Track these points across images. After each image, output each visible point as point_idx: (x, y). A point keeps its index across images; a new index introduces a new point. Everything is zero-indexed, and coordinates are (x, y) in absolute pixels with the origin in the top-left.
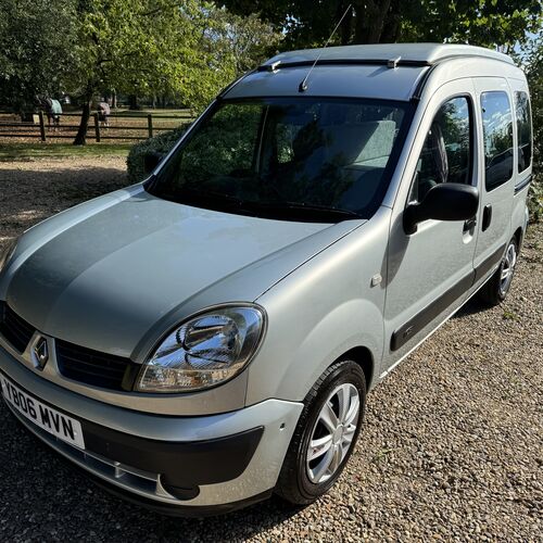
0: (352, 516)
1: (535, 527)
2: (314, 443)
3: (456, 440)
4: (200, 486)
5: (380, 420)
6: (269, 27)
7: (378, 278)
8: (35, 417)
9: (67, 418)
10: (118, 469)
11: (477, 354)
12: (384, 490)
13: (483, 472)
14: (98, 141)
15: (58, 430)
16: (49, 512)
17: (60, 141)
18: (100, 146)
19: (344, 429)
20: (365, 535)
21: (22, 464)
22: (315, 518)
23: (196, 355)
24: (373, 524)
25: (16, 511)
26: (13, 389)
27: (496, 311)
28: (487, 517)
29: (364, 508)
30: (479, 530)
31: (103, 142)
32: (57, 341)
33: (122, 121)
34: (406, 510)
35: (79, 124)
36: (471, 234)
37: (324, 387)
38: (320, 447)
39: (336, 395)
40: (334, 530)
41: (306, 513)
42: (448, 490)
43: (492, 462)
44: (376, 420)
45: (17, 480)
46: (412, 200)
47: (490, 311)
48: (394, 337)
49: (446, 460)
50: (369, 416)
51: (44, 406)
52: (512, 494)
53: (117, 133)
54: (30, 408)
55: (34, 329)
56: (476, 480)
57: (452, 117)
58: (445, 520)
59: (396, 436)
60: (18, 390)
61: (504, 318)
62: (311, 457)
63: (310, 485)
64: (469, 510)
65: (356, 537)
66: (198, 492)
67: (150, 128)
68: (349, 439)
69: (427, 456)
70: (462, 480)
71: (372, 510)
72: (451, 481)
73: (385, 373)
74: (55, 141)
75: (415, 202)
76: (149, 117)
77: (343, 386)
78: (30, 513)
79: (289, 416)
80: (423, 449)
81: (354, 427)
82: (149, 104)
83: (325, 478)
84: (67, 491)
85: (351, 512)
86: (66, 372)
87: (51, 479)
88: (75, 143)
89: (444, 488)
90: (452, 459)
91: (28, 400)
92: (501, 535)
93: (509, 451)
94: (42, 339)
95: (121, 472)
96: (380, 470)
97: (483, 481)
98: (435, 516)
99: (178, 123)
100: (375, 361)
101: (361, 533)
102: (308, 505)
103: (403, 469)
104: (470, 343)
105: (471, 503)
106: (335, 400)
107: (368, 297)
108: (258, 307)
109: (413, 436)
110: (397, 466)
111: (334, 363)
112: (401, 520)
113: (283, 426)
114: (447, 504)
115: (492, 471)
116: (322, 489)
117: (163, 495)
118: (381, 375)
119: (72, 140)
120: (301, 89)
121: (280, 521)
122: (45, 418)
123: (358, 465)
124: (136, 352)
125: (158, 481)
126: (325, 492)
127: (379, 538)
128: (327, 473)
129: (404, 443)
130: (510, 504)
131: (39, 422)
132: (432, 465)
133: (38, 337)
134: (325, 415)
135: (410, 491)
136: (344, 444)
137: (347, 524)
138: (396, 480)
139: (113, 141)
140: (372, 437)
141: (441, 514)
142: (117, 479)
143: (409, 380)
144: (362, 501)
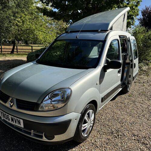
0: (93, 145)
1: (140, 145)
2: (83, 125)
3: (119, 126)
4: (55, 136)
5: (99, 121)
6: (65, 23)
7: (98, 82)
8: (9, 120)
9: (19, 119)
10: (32, 133)
11: (123, 105)
12: (101, 138)
13: (126, 133)
14: (17, 53)
15: (16, 123)
16: (12, 147)
17: (6, 53)
18: (18, 54)
19: (90, 122)
20: (97, 150)
21: (3, 135)
22: (84, 146)
23: (53, 101)
24: (99, 147)
25: (3, 147)
26: (3, 113)
27: (127, 94)
28: (128, 144)
29: (96, 143)
30: (126, 147)
31: (19, 53)
32: (16, 99)
33: (24, 47)
34: (107, 143)
35: (12, 48)
36: (120, 73)
37: (86, 110)
38: (85, 126)
39: (88, 113)
40: (89, 149)
41: (81, 145)
42: (117, 138)
43: (128, 130)
44: (98, 122)
45: (2, 140)
46: (105, 64)
47: (125, 94)
48: (102, 99)
49: (116, 131)
50: (96, 121)
51: (12, 117)
52: (133, 138)
53: (22, 51)
54: (8, 118)
55: (9, 97)
56: (124, 135)
57: (113, 46)
58: (117, 145)
59: (103, 125)
60: (5, 113)
61: (129, 96)
62: (83, 129)
63: (82, 137)
64: (123, 142)
65: (95, 150)
66: (54, 137)
67: (32, 49)
68: (92, 125)
69: (112, 130)
70: (121, 135)
71: (98, 144)
72: (118, 135)
73: (100, 109)
74: (5, 53)
75: (106, 64)
76: (32, 46)
77: (90, 110)
78: (7, 148)
79: (77, 117)
80: (110, 128)
81: (93, 122)
82: (31, 43)
83: (86, 135)
84: (16, 142)
85: (93, 144)
86: (19, 107)
87: (12, 139)
88: (11, 53)
89: (116, 137)
90: (118, 130)
91: (8, 115)
92: (131, 148)
93: (132, 128)
94: (12, 99)
95: (33, 133)
96: (100, 134)
97: (126, 135)
98: (115, 144)
99: (39, 48)
100: (98, 105)
101: (96, 149)
102: (82, 143)
103: (105, 133)
104: (121, 102)
105: (123, 140)
106: (88, 114)
107: (95, 87)
108: (69, 89)
109: (108, 125)
110: (104, 133)
111: (88, 104)
112: (106, 146)
113: (76, 119)
114: (117, 141)
115: (128, 133)
116: (85, 139)
117: (44, 139)
118: (99, 109)
119: (10, 53)
120: (77, 38)
121: (74, 147)
122: (12, 120)
123: (94, 133)
124: (38, 101)
125: (44, 135)
126: (86, 139)
127: (101, 150)
128: (86, 134)
129: (105, 127)
130: (133, 140)
131: (10, 122)
132: (113, 132)
133: (11, 98)
134: (86, 118)
135: (108, 138)
136: (91, 126)
137: (92, 147)
138: (104, 136)
139: (21, 53)
140: (97, 126)
141: (116, 144)
142: (32, 136)
143: (106, 112)
144: (96, 141)
